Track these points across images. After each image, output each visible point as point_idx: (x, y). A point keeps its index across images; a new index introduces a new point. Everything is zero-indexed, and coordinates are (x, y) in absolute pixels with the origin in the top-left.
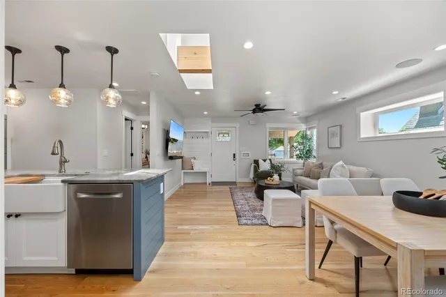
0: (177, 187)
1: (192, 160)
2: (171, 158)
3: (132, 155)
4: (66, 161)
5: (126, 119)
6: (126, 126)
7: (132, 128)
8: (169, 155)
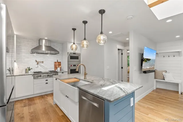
0: (150, 91)
1: (164, 73)
2: (145, 72)
3: (122, 68)
4: (86, 74)
5: (118, 50)
6: (119, 53)
7: (122, 54)
8: (143, 70)
